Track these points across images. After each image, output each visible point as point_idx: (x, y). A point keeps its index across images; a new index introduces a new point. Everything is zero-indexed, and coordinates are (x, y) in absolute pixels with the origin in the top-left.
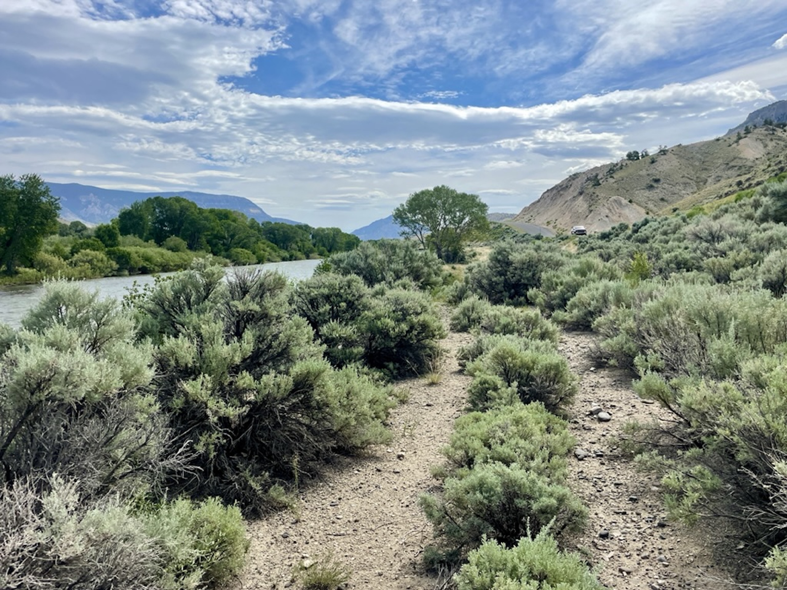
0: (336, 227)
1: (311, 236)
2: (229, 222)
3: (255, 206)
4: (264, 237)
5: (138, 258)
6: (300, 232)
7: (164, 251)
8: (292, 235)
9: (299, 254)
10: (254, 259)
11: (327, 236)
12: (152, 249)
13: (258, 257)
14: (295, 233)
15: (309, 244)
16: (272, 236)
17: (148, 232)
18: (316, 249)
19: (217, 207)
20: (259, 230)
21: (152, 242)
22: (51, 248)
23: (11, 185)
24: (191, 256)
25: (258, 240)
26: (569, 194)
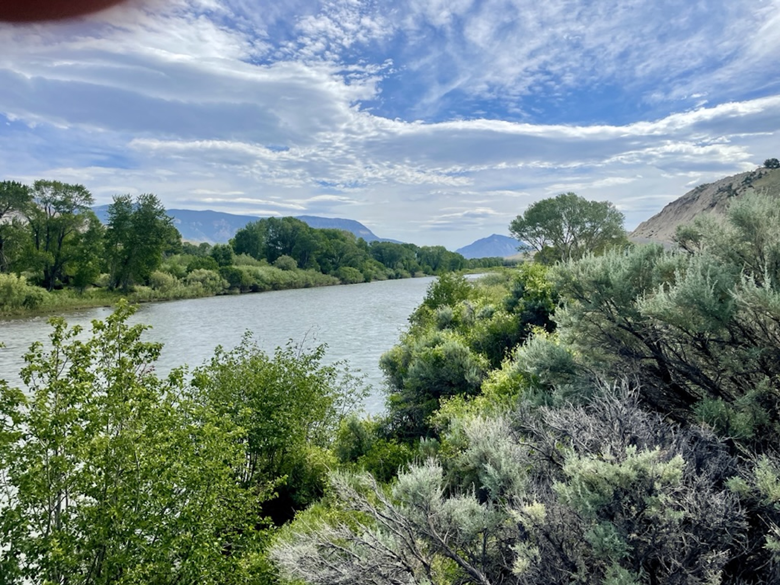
0: (441, 245)
1: (416, 255)
2: (338, 241)
3: (364, 228)
4: (371, 255)
5: (249, 277)
6: (406, 250)
7: (275, 269)
8: (397, 254)
9: (405, 273)
10: (361, 277)
11: (432, 255)
12: (263, 267)
13: (365, 276)
14: (401, 252)
15: (414, 263)
16: (379, 255)
17: (262, 251)
18: (421, 267)
19: (327, 228)
20: (367, 249)
21: (264, 260)
22: (168, 267)
23: (128, 205)
24: (301, 274)
25: (365, 258)
26: (697, 207)
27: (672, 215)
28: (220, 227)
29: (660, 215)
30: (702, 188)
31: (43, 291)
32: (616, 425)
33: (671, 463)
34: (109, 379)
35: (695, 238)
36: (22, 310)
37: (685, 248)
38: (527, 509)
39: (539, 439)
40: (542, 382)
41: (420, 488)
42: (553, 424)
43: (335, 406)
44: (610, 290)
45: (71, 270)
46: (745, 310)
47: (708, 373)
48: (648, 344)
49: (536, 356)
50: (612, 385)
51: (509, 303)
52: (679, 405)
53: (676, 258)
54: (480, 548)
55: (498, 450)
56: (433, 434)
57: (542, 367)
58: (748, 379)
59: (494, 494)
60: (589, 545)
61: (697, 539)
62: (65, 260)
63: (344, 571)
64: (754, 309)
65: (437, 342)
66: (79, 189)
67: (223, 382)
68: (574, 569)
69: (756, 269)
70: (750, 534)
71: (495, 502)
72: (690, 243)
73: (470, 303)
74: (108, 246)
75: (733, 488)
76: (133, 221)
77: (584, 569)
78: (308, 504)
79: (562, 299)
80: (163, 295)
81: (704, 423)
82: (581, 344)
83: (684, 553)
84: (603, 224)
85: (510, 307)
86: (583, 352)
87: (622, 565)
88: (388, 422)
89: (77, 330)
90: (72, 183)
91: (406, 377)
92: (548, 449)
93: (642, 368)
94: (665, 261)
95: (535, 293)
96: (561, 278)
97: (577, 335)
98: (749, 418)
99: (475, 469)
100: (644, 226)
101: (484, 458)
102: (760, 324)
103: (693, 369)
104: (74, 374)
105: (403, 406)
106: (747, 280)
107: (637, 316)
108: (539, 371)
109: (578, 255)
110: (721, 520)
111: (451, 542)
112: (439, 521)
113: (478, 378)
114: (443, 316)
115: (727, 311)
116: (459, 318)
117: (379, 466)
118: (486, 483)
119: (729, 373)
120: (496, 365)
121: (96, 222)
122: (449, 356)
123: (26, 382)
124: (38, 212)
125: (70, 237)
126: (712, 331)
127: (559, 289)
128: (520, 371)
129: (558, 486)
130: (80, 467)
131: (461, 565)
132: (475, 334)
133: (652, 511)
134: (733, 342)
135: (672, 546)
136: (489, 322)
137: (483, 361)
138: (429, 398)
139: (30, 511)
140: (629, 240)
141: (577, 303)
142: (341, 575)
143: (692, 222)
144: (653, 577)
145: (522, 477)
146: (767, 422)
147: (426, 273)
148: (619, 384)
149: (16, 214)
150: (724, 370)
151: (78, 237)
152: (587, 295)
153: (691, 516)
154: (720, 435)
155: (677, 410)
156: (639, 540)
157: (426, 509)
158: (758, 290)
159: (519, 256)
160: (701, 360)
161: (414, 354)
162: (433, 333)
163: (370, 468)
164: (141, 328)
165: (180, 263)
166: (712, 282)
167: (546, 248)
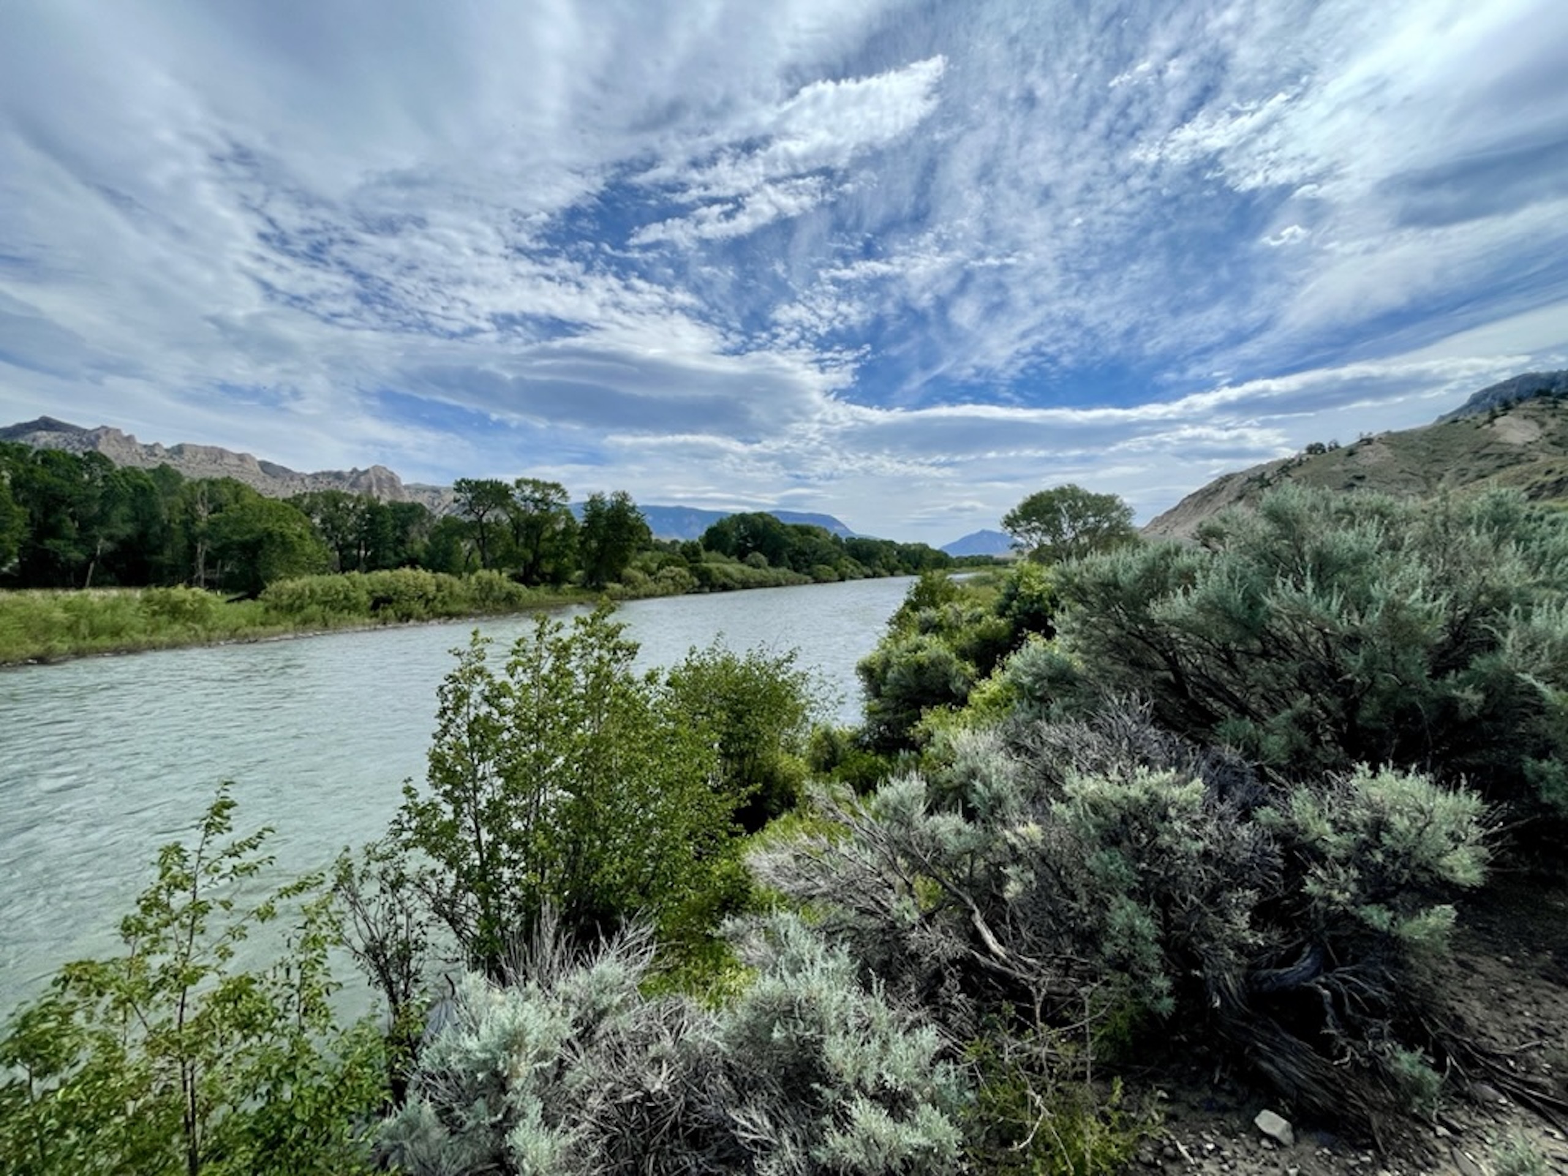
1: (896, 552)
2: (812, 537)
3: (839, 523)
4: (847, 552)
5: (719, 575)
7: (745, 567)
9: (883, 571)
10: (836, 576)
11: (913, 553)
12: (733, 565)
13: (840, 575)
15: (894, 561)
16: (855, 552)
17: (732, 548)
18: (901, 566)
19: (799, 523)
20: (842, 545)
21: (734, 558)
22: (639, 564)
23: (602, 502)
24: (773, 573)
25: (840, 556)
26: (1222, 500)
27: (1190, 508)
28: (691, 523)
29: (1176, 509)
30: (1228, 478)
31: (522, 587)
32: (1125, 743)
33: (1189, 787)
34: (587, 676)
35: (1219, 535)
36: (502, 606)
37: (1207, 546)
38: (1021, 830)
39: (1033, 755)
40: (1038, 694)
41: (902, 802)
42: (1052, 740)
43: (807, 712)
44: (1119, 593)
45: (548, 567)
46: (1280, 618)
47: (1234, 689)
48: (1162, 653)
49: (1033, 665)
50: (1120, 700)
51: (1001, 606)
52: (1197, 724)
53: (1197, 557)
54: (967, 870)
55: (988, 766)
56: (912, 745)
57: (1038, 677)
58: (1283, 696)
59: (983, 812)
60: (1091, 873)
61: (1219, 874)
62: (542, 557)
63: (822, 883)
64: (1291, 617)
65: (919, 647)
66: (556, 486)
67: (695, 682)
68: (1074, 897)
69: (1296, 572)
70: (1285, 873)
71: (984, 821)
72: (1213, 542)
73: (957, 606)
74: (582, 543)
75: (1263, 820)
76: (607, 518)
77: (1085, 900)
78: (780, 813)
79: (1063, 602)
80: (633, 593)
81: (1228, 746)
82: (1083, 652)
83: (1202, 889)
84: (1109, 519)
85: (1001, 611)
86: (1085, 662)
87: (1129, 897)
88: (864, 731)
89: (559, 627)
90: (549, 481)
91: (885, 684)
92: (1046, 767)
93: (1154, 682)
94: (1184, 561)
95: (1031, 596)
96: (1063, 580)
97: (1080, 643)
98: (1283, 742)
99: (963, 785)
100: (1157, 521)
101: (973, 774)
102: (1299, 635)
103: (1215, 684)
104: (555, 669)
105: (880, 716)
106: (1284, 584)
107: (1150, 623)
108: (1035, 682)
109: (1082, 554)
110: (1249, 854)
111: (934, 861)
112: (921, 838)
113: (964, 688)
114: (926, 620)
115: (1258, 619)
116: (944, 623)
117: (855, 778)
118: (975, 801)
119: (1260, 689)
120: (986, 674)
121: (572, 519)
122: (932, 663)
123: (512, 676)
124: (518, 509)
125: (547, 534)
126: (1239, 641)
127: (1060, 591)
128: (1012, 682)
129: (1056, 807)
130: (560, 760)
131: (945, 886)
132: (961, 640)
133: (1166, 840)
134: (1265, 654)
135: (1188, 880)
136: (979, 627)
137: (971, 669)
138: (909, 708)
139: (512, 803)
140: (1141, 536)
141: (1080, 607)
142: (819, 887)
143: (1216, 519)
144: (1165, 914)
145: (1015, 796)
146: (1307, 747)
147: (908, 572)
148: (1129, 698)
149: (497, 511)
150: (1253, 686)
151: (555, 534)
152: (1090, 598)
153: (1212, 847)
154: (1247, 759)
155: (1196, 729)
156: (1150, 871)
157: (906, 823)
158: (1297, 596)
159: (1011, 554)
160: (1225, 674)
161: (894, 660)
162: (915, 638)
163: (844, 779)
164: (621, 627)
165: (651, 560)
166: (1240, 586)
167: (1042, 546)
